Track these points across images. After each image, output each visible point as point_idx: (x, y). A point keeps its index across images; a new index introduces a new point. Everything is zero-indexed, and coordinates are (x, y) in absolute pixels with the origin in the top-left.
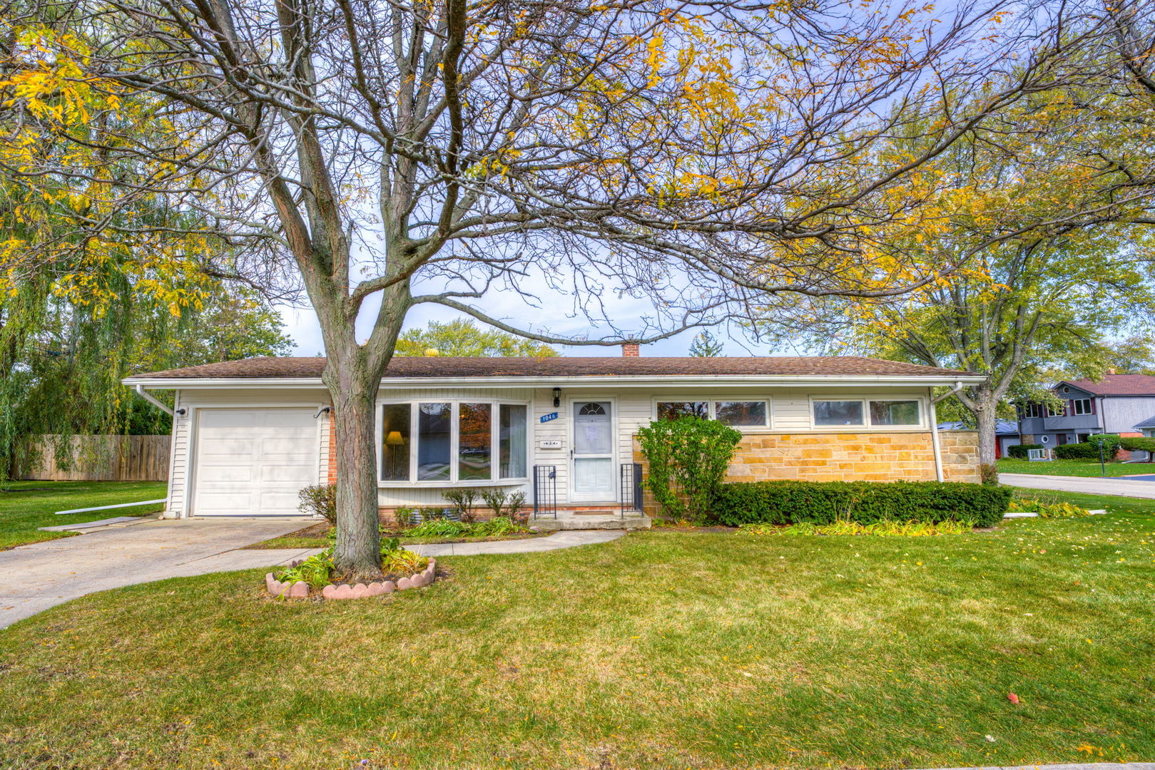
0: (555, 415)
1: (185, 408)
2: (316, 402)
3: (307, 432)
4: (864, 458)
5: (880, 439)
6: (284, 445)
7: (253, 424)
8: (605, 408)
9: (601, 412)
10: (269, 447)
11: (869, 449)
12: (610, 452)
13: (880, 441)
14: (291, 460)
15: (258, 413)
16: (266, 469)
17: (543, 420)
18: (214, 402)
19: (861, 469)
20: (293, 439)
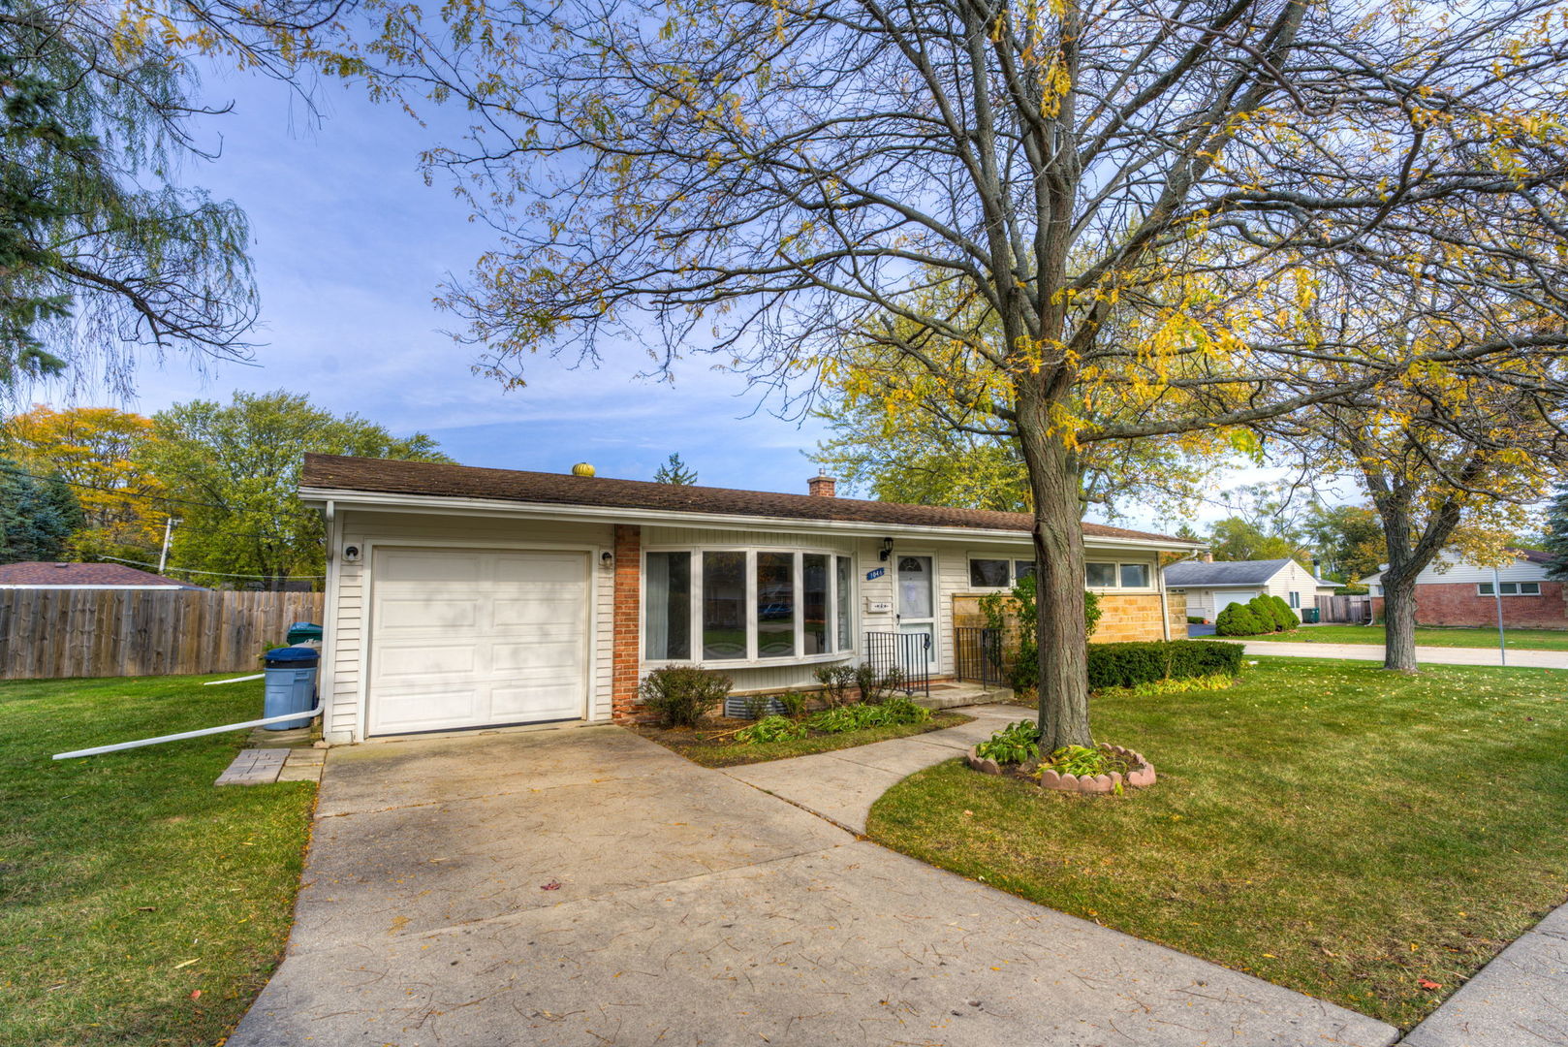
0: (881, 571)
1: (358, 545)
2: (588, 543)
3: (572, 591)
4: (1121, 620)
5: (1130, 599)
6: (535, 611)
7: (477, 577)
8: (923, 565)
9: (918, 569)
10: (509, 615)
11: (1125, 611)
12: (931, 615)
13: (1131, 603)
14: (546, 634)
15: (484, 557)
16: (505, 650)
17: (869, 577)
18: (413, 536)
19: (1120, 630)
20: (549, 600)
